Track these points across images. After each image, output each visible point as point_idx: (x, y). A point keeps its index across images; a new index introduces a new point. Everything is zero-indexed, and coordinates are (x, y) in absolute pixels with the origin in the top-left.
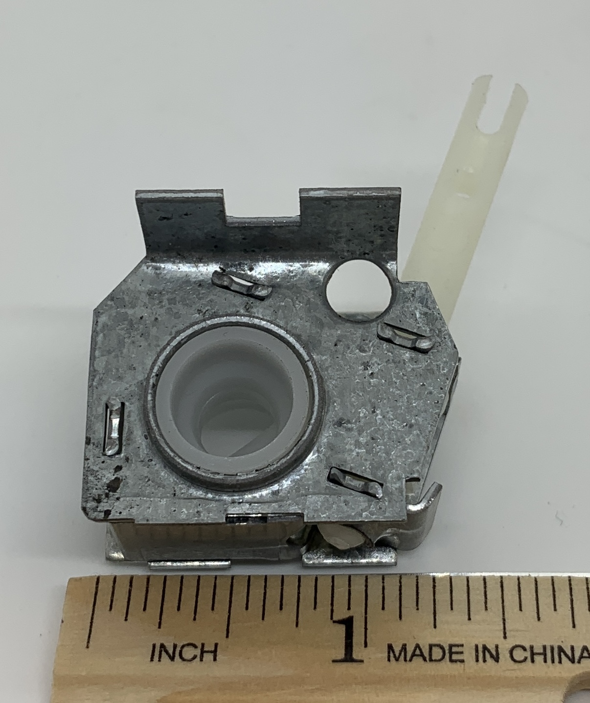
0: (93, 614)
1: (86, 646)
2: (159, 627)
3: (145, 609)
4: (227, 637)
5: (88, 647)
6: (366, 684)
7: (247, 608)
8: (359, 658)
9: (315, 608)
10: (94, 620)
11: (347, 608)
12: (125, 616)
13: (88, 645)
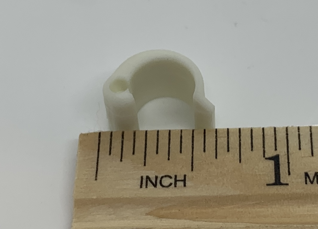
0: (98, 158)
1: (95, 179)
2: (145, 165)
3: (133, 153)
4: (192, 170)
5: (96, 180)
6: (291, 200)
7: (204, 151)
8: (285, 182)
9: (252, 150)
10: (99, 161)
11: (274, 149)
12: (120, 158)
13: (96, 178)
